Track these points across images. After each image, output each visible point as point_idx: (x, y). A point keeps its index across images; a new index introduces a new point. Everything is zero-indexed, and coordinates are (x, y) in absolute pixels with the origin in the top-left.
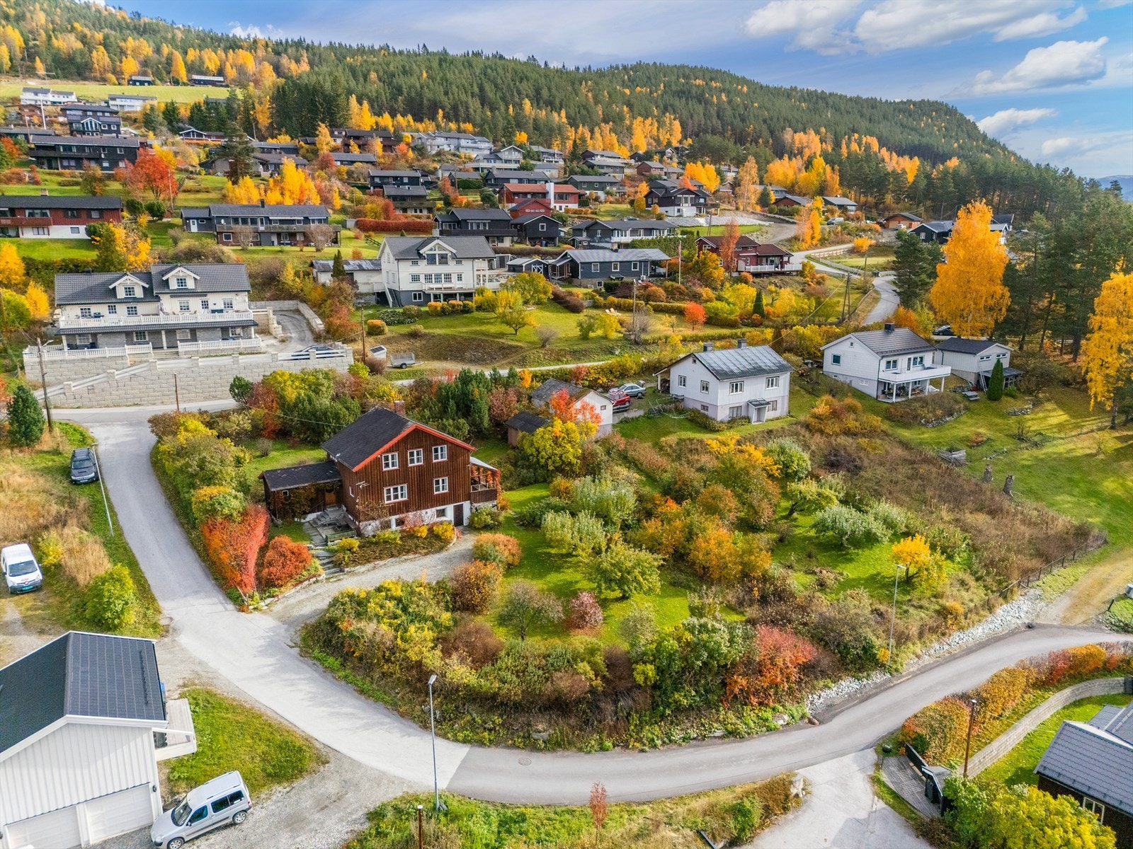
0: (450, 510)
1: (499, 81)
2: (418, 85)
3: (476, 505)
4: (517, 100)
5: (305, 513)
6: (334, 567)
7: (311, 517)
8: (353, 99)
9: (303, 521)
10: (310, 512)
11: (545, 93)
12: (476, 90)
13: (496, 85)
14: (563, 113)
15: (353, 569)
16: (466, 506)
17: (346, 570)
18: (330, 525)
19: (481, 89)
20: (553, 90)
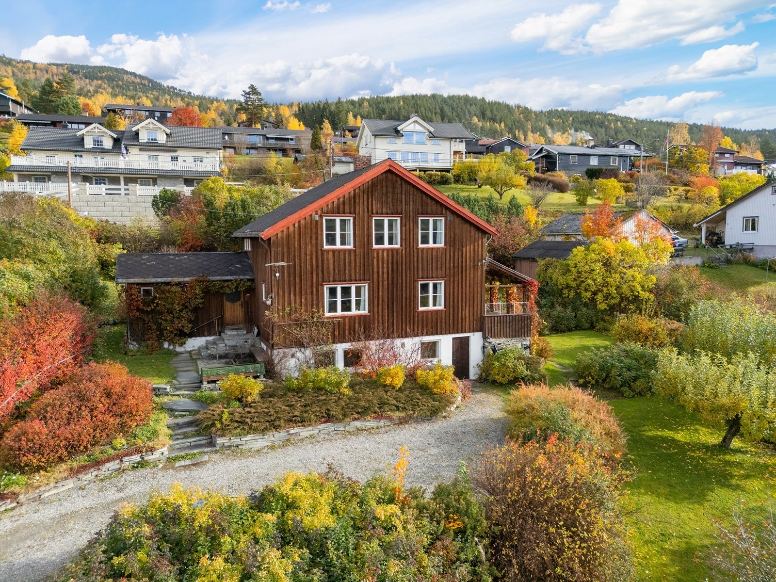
0: (446, 344)
1: (455, 106)
2: (397, 108)
3: (494, 341)
4: (468, 117)
5: (183, 335)
6: (198, 434)
7: (195, 343)
8: (350, 115)
9: (179, 349)
10: (191, 335)
11: (488, 113)
12: (438, 110)
13: (453, 109)
14: (503, 125)
15: (236, 441)
16: (476, 340)
17: (220, 441)
18: (221, 357)
19: (442, 110)
20: (495, 112)
